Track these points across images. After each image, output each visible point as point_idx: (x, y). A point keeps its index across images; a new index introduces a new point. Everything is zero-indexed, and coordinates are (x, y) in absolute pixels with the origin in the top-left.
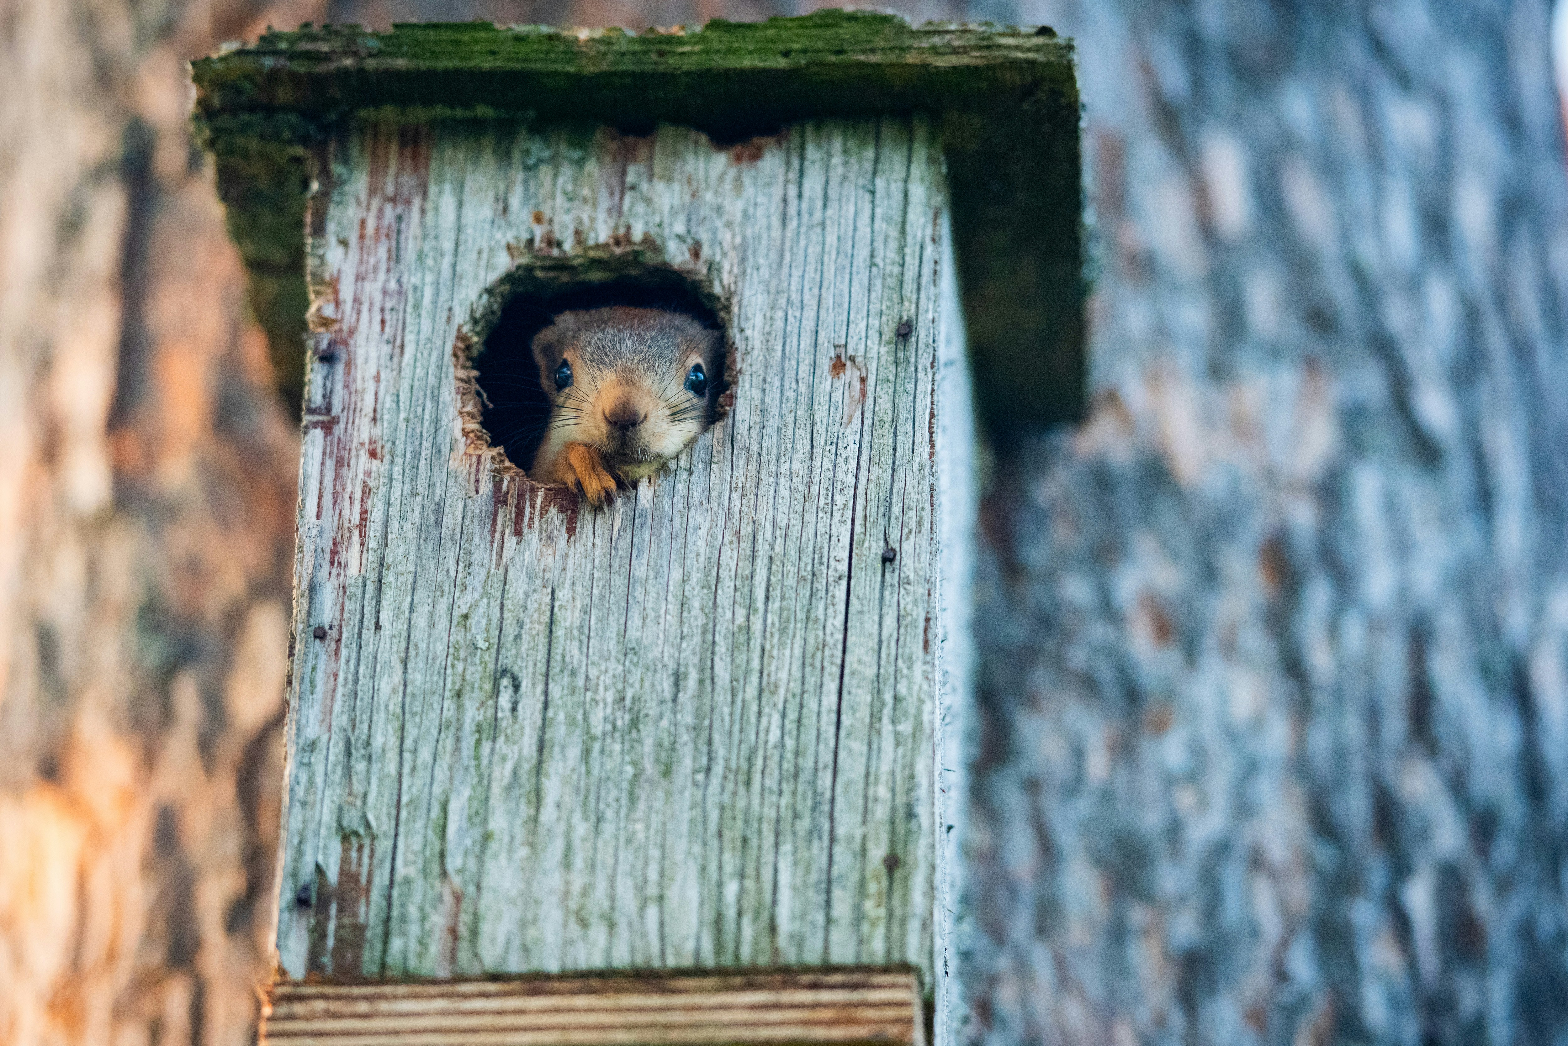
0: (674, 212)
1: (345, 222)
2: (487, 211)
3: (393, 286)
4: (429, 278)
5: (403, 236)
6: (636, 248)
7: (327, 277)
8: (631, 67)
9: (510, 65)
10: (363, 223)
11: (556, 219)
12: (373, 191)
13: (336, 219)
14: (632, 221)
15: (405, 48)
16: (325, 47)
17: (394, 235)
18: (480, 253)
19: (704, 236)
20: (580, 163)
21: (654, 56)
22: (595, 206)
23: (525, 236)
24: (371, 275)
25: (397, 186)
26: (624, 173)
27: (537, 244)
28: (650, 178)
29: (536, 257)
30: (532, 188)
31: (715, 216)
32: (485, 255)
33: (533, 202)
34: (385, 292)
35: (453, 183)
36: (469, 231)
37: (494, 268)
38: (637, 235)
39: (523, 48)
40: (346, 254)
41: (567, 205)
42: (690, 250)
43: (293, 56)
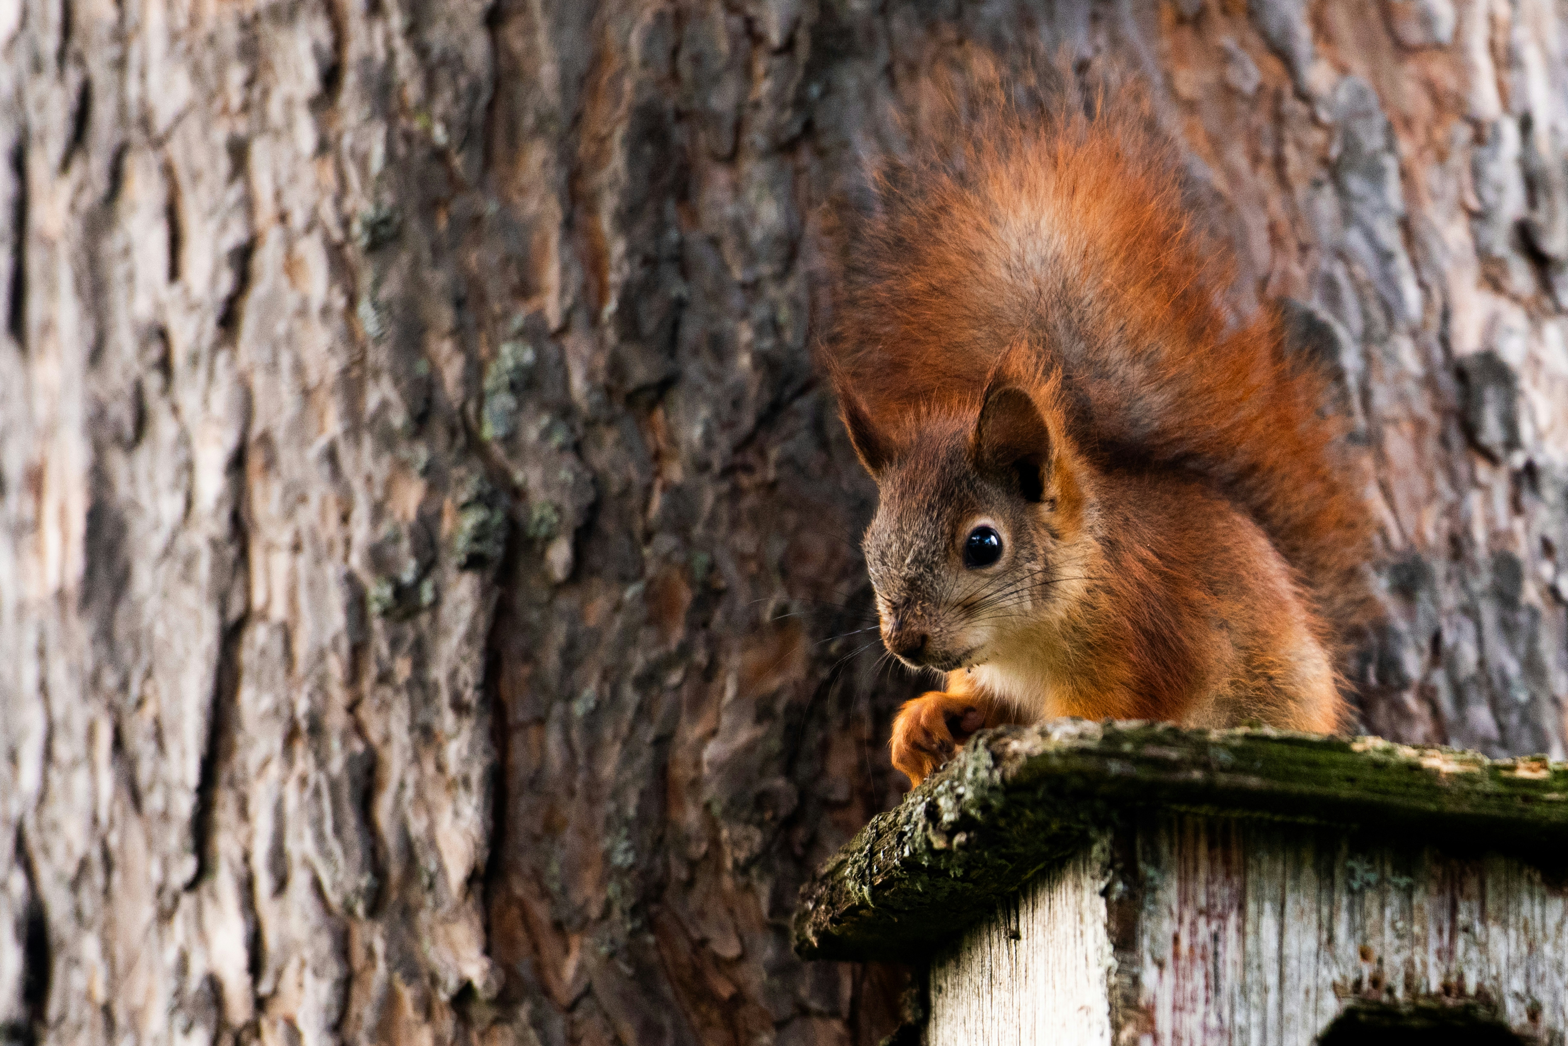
0: (1512, 966)
1: (1160, 938)
2: (1310, 942)
3: (1213, 1021)
4: (1255, 1018)
5: (1221, 959)
6: (1470, 1001)
7: (1142, 1002)
8: (1496, 812)
9: (1369, 796)
10: (1176, 939)
11: (1386, 961)
12: (1184, 901)
13: (1149, 933)
14: (1466, 970)
15: (1258, 765)
16: (1173, 755)
17: (1211, 958)
18: (1307, 992)
19: (1545, 998)
20: (1408, 892)
21: (1519, 802)
22: (1425, 946)
23: (1352, 977)
24: (1189, 1005)
25: (1210, 895)
26: (1454, 911)
27: (1366, 986)
28: (1483, 920)
29: (1363, 1001)
30: (1358, 918)
31: (1555, 975)
32: (1312, 996)
33: (1359, 934)
34: (1205, 1029)
35: (1273, 900)
36: (1293, 963)
37: (1323, 1013)
38: (1471, 987)
39: (1382, 778)
40: (1161, 975)
41: (1397, 942)
42: (1528, 1011)
43: (1138, 760)
